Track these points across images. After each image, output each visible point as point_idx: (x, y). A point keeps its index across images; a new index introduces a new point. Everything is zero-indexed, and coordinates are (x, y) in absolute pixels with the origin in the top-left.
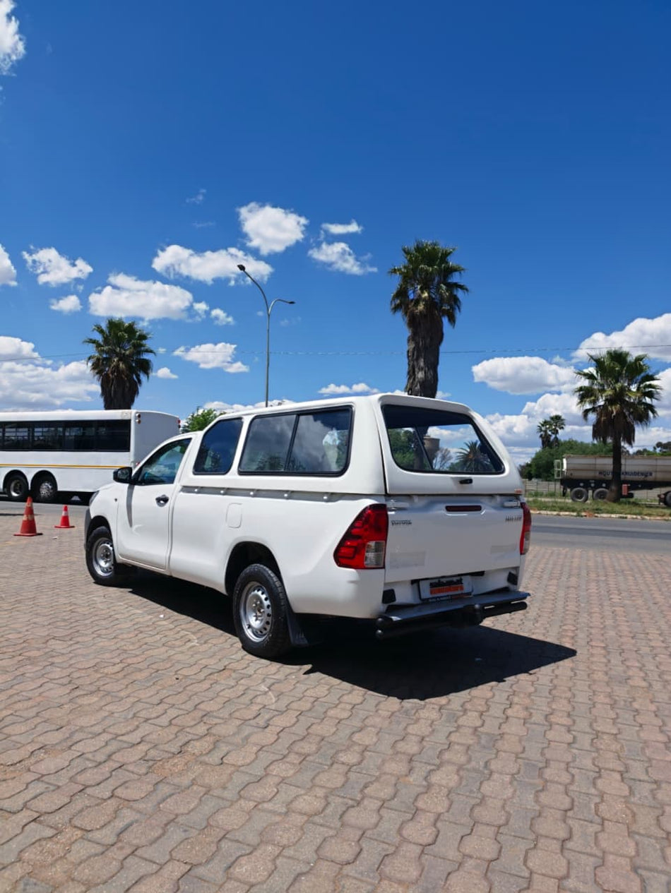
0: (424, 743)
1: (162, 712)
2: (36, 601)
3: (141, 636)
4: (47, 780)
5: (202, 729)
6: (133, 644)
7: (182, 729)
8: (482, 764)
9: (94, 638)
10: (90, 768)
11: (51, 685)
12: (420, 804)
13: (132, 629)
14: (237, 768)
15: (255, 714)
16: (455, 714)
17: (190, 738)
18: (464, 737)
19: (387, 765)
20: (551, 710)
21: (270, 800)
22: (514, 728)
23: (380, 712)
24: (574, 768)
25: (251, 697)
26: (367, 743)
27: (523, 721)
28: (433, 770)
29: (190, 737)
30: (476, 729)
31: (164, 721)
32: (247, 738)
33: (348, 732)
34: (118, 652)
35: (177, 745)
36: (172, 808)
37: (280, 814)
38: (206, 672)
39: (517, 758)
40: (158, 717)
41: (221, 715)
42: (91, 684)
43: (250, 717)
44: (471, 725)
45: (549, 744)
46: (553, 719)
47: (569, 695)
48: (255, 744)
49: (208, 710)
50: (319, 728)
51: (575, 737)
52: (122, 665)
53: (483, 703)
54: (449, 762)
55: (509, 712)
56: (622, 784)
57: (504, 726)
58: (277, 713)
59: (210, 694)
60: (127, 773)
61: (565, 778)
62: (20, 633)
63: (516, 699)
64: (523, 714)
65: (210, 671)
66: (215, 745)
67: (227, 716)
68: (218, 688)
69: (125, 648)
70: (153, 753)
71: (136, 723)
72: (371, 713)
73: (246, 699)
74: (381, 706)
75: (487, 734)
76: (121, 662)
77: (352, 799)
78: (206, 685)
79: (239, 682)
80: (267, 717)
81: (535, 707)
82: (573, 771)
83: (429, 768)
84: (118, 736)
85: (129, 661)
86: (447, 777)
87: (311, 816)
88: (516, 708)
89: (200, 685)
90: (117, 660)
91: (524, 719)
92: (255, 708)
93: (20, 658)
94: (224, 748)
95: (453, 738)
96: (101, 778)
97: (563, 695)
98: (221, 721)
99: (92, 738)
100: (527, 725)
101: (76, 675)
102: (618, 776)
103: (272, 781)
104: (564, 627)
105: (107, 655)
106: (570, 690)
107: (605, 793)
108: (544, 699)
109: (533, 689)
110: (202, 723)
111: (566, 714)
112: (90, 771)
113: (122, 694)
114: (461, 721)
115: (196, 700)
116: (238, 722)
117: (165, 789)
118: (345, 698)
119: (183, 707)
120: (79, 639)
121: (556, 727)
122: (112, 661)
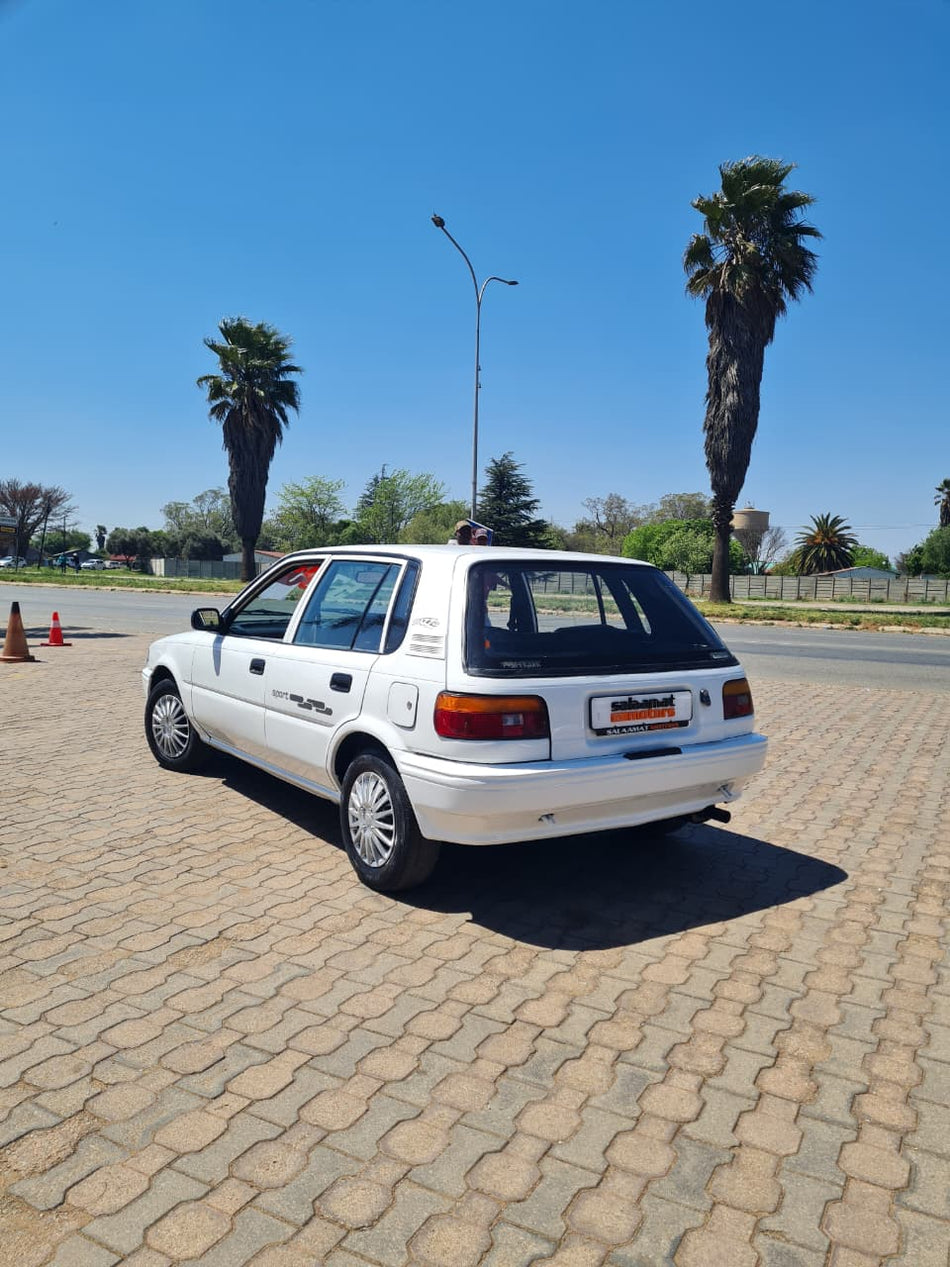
0: (548, 1165)
1: (25, 1044)
3: (107, 857)
6: (82, 874)
13: (103, 841)
15: (214, 1057)
16: (645, 1078)
17: (33, 1124)
18: (647, 1154)
20: (865, 1079)
22: (770, 1131)
23: (481, 1063)
25: (228, 1012)
26: (418, 1157)
27: (794, 1107)
28: (542, 1257)
30: (680, 1127)
32: (155, 1129)
33: (388, 1121)
34: (43, 891)
38: (179, 942)
39: (757, 1229)
41: (141, 1059)
43: (199, 1067)
44: (672, 1113)
45: (845, 1188)
47: (916, 1036)
48: (165, 1149)
49: (122, 1043)
51: (913, 1170)
52: (25, 924)
53: (715, 1049)
54: (588, 1236)
55: (769, 1079)
57: (747, 1122)
58: (258, 1057)
59: (149, 1002)
63: (793, 1042)
64: (798, 1087)
65: (185, 940)
67: (152, 1061)
68: (178, 983)
72: (460, 1067)
73: (213, 1020)
74: (489, 1050)
75: (704, 1144)
76: (29, 916)
78: (156, 977)
79: (226, 973)
80: (234, 1069)
81: (833, 1068)
85: (47, 914)
88: (790, 1066)
89: (146, 975)
90: (26, 912)
91: (800, 1103)
92: (224, 1040)
94: (93, 1152)
97: (903, 1037)
100: (804, 1123)
104: (931, 861)
105: (15, 901)
106: (921, 1024)
108: (857, 1044)
109: (834, 1016)
111: (901, 1094)
114: (654, 1101)
115: (115, 1013)
118: (423, 1020)
119: (75, 1033)
121: (871, 1133)
122: (15, 913)
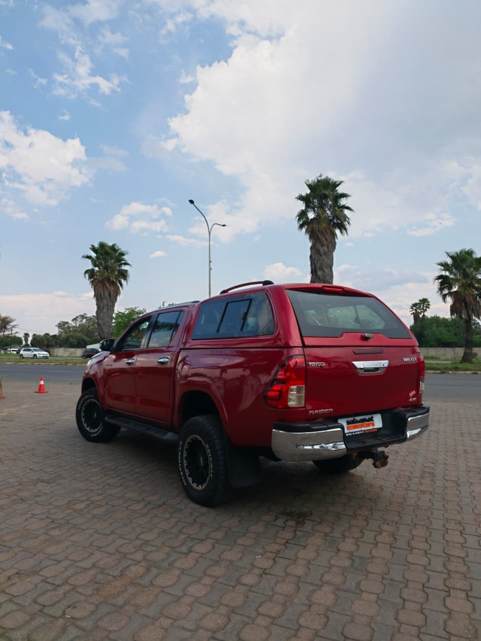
1: (111, 541)
2: (34, 452)
4: (16, 601)
5: (139, 556)
7: (125, 555)
8: (354, 584)
9: (71, 480)
10: (50, 590)
11: (33, 520)
12: (302, 621)
14: (163, 589)
17: (129, 564)
18: (342, 561)
19: (278, 586)
20: (412, 536)
21: (184, 618)
24: (428, 588)
26: (266, 567)
27: (389, 546)
28: (315, 590)
29: (130, 562)
30: (351, 553)
31: (111, 549)
32: (173, 563)
34: (87, 491)
35: (119, 569)
36: (107, 626)
37: (190, 631)
39: (383, 578)
40: (107, 546)
41: (155, 544)
42: (63, 518)
43: (177, 545)
44: (348, 550)
46: (413, 544)
47: (427, 522)
48: (178, 568)
49: (147, 539)
50: (229, 553)
51: (430, 560)
52: (88, 502)
53: (359, 531)
54: (328, 583)
55: (379, 539)
56: (466, 601)
57: (374, 551)
58: (197, 541)
59: (150, 526)
60: (77, 595)
61: (420, 597)
62: (17, 477)
63: (385, 527)
64: (388, 540)
65: (152, 506)
66: (148, 570)
67: (160, 545)
68: (156, 520)
69: (92, 488)
70: (100, 577)
71: (91, 551)
72: (271, 541)
73: (175, 530)
74: (279, 535)
75: (361, 557)
76: (88, 500)
77: (248, 617)
78: (147, 518)
79: (173, 516)
80: (190, 544)
81: (400, 534)
82: (428, 591)
83: (312, 588)
84: (75, 562)
85: (93, 499)
86: (324, 597)
87: (214, 632)
88: (385, 534)
89: (143, 518)
90: (85, 498)
91: (391, 544)
92: (182, 537)
93: (14, 497)
94: (154, 571)
95: (333, 562)
96: (56, 599)
97: (422, 523)
98: (155, 549)
99: (56, 564)
100: (393, 550)
101: (52, 511)
102: (463, 595)
103: (187, 600)
105: (78, 494)
107: (453, 610)
110: (140, 551)
111: (424, 540)
112: (49, 593)
113: (84, 527)
114: (341, 547)
115: (138, 531)
116: (167, 549)
117: (104, 609)
119: (127, 537)
120: (59, 482)
121: (415, 551)
122: (81, 499)
